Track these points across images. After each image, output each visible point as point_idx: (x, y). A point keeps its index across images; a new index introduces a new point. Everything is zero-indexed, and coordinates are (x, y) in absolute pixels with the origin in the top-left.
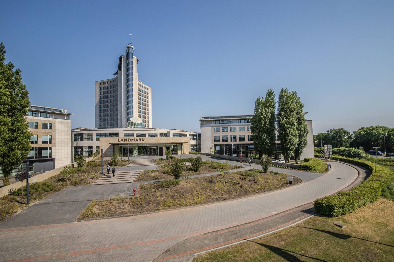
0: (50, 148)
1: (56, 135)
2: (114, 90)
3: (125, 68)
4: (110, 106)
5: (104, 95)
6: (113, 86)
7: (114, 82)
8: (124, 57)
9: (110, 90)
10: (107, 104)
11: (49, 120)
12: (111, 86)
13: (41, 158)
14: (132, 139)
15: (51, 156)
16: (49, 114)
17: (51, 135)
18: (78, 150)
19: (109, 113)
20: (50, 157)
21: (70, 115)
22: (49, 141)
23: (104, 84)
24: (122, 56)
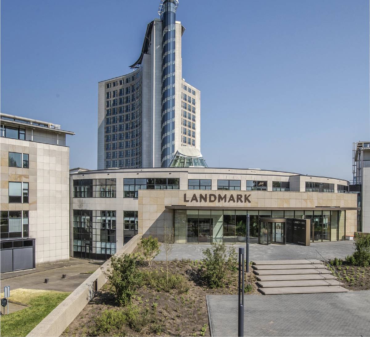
0: (26, 214)
1: (38, 182)
2: (133, 95)
3: (159, 46)
4: (125, 127)
5: (114, 107)
6: (131, 87)
7: (133, 80)
8: (157, 24)
9: (125, 96)
10: (120, 123)
11: (24, 145)
12: (127, 89)
13: (7, 237)
14: (219, 195)
15: (28, 232)
16: (24, 132)
17: (28, 183)
18: (83, 217)
19: (124, 141)
20: (26, 234)
21: (67, 135)
22: (24, 197)
23: (114, 85)
24: (153, 22)
